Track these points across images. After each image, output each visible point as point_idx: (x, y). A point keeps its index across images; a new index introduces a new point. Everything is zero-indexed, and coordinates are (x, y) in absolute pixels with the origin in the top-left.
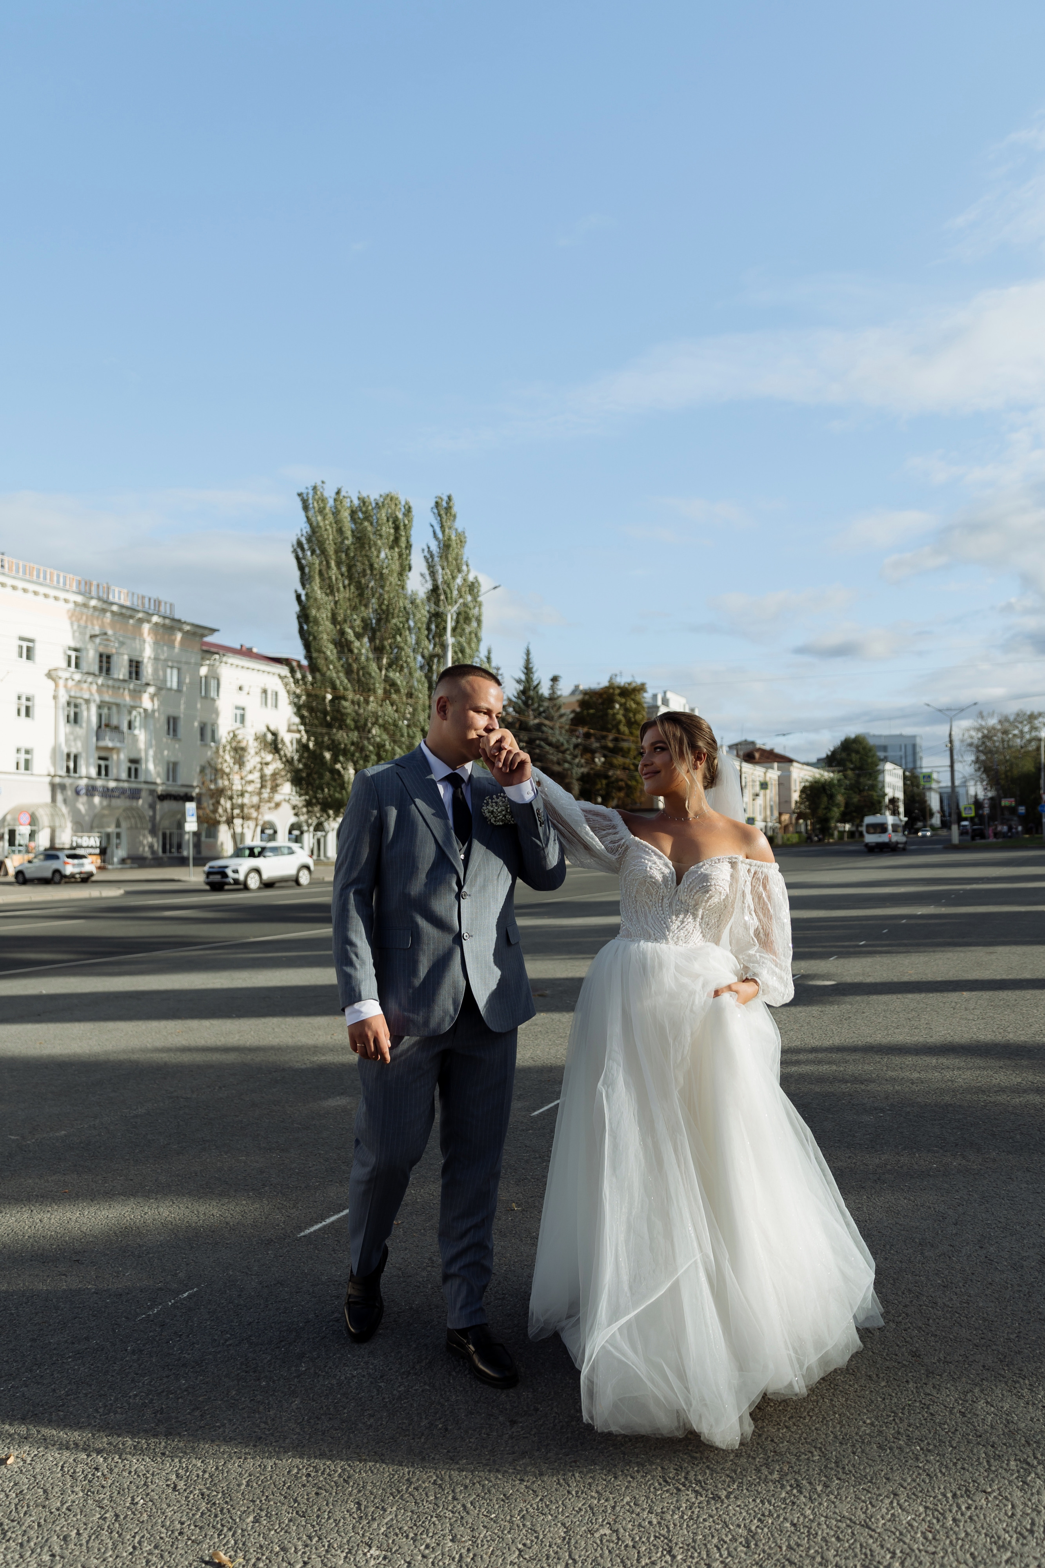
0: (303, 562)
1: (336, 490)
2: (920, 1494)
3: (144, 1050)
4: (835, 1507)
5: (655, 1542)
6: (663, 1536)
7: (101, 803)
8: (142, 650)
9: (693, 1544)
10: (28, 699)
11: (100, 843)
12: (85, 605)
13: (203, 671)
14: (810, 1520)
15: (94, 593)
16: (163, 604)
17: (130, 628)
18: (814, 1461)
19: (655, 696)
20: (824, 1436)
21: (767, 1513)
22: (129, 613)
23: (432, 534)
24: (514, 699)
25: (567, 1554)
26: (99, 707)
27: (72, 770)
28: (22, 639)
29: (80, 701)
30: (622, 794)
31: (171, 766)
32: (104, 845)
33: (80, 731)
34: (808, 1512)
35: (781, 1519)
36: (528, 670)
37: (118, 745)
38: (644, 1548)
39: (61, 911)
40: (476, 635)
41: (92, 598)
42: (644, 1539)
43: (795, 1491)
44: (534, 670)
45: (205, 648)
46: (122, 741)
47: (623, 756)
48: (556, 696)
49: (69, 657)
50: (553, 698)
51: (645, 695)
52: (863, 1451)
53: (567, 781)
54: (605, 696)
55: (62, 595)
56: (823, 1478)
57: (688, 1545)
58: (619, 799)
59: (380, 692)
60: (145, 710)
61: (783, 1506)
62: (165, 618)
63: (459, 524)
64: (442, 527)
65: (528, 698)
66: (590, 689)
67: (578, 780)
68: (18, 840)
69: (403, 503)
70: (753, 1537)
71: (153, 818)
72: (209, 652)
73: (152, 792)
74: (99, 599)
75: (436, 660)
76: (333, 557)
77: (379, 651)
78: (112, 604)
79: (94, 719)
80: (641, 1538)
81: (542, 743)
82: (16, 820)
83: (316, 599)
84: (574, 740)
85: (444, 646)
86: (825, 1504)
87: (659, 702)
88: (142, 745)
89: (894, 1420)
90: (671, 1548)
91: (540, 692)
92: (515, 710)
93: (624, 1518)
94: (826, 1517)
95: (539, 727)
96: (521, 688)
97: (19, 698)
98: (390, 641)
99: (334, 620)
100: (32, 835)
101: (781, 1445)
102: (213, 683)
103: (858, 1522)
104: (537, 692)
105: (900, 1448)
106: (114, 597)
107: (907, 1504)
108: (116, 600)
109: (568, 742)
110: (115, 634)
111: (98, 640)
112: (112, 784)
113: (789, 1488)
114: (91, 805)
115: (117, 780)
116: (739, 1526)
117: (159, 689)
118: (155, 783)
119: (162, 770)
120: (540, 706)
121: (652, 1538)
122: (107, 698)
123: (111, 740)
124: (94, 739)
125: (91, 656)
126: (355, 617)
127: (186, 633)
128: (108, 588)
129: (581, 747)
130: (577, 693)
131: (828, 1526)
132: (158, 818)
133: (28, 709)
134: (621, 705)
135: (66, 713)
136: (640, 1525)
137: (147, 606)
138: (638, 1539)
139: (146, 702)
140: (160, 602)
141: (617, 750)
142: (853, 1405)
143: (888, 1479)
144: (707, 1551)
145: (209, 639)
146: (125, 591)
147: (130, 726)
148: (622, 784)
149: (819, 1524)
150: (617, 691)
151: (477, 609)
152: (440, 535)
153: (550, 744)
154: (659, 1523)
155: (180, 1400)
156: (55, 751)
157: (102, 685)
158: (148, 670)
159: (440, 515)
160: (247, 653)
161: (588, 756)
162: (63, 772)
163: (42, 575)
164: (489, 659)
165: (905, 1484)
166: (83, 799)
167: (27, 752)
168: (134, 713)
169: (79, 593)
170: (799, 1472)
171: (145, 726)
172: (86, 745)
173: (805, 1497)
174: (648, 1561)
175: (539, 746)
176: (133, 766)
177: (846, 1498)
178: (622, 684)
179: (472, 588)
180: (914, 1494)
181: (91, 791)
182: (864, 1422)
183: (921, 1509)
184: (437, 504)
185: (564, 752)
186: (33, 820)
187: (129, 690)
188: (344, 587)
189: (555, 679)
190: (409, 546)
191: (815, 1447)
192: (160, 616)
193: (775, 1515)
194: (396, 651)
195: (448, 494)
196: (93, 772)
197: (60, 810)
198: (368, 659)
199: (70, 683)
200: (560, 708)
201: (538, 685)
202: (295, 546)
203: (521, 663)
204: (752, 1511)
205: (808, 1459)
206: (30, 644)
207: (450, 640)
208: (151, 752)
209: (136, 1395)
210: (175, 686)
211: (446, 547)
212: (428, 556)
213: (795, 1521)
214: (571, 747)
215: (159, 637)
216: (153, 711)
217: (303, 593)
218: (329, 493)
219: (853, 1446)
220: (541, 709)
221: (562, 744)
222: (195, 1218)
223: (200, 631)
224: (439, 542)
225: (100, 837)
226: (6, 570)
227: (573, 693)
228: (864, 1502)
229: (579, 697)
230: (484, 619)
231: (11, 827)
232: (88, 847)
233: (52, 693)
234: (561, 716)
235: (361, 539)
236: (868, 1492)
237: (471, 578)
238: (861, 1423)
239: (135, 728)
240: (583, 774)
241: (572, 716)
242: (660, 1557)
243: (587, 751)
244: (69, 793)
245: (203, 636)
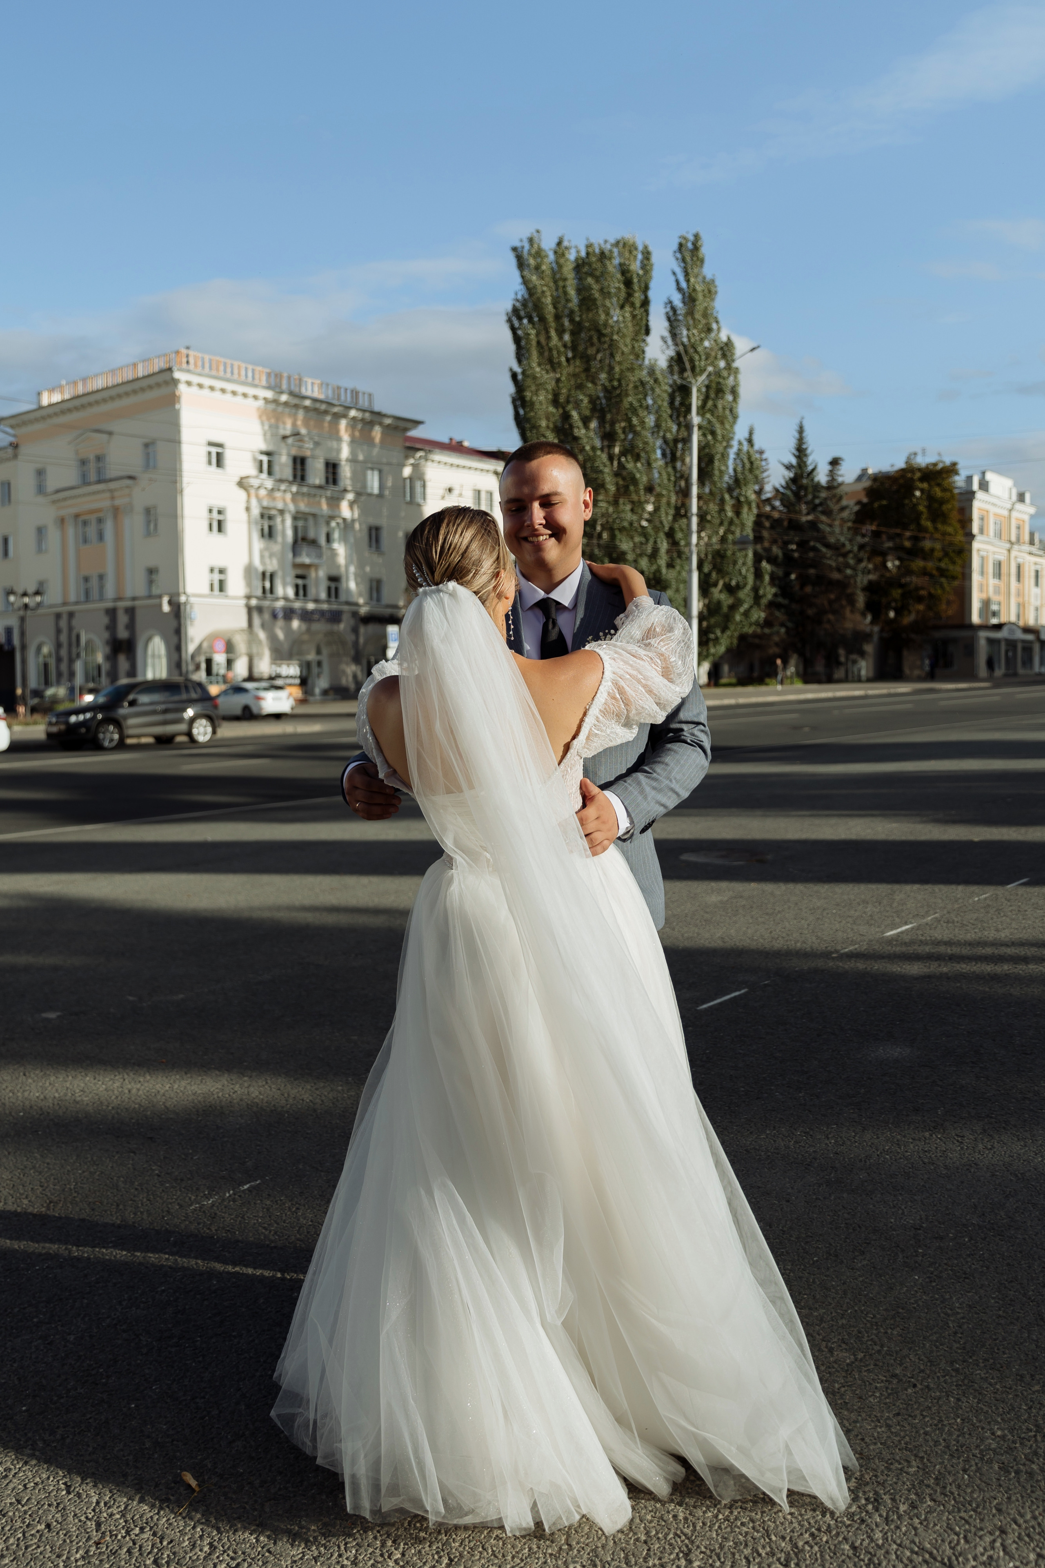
0: (520, 332)
1: (556, 240)
2: (1037, 1537)
3: (290, 908)
4: (916, 1535)
5: (673, 1541)
6: (685, 1535)
7: (300, 627)
8: (339, 451)
9: (718, 1551)
10: (220, 512)
11: (301, 672)
12: (275, 401)
13: (407, 471)
14: (877, 1545)
15: (284, 386)
16: (360, 395)
17: (326, 425)
18: (907, 1473)
19: (969, 479)
20: (931, 1444)
21: (824, 1528)
22: (323, 407)
23: (674, 285)
24: (781, 490)
25: (564, 1538)
26: (295, 518)
27: (269, 592)
28: (211, 444)
29: (273, 512)
30: (921, 607)
31: (374, 584)
32: (304, 674)
33: (276, 548)
34: (878, 1535)
35: (840, 1539)
36: (801, 451)
37: (316, 561)
38: (657, 1546)
39: (249, 749)
40: (731, 410)
41: (282, 392)
42: (660, 1535)
43: (870, 1507)
44: (808, 451)
45: (408, 444)
46: (320, 556)
47: (925, 559)
48: (835, 484)
49: (261, 462)
50: (832, 486)
51: (957, 478)
52: (978, 1470)
53: (849, 591)
54: (901, 481)
55: (251, 391)
56: (913, 1497)
57: (712, 1551)
58: (918, 612)
59: (612, 488)
60: (344, 520)
61: (848, 1522)
62: (364, 411)
63: (708, 271)
64: (687, 274)
65: (801, 487)
66: (880, 472)
67: (864, 589)
68: (215, 669)
69: (640, 248)
70: (796, 1554)
71: (356, 643)
72: (413, 447)
73: (355, 614)
74: (291, 394)
75: (680, 446)
76: (553, 324)
77: (609, 437)
78: (305, 398)
79: (289, 533)
80: (657, 1533)
81: (819, 546)
82: (211, 647)
83: (535, 378)
84: (859, 539)
85: (689, 427)
86: (904, 1529)
87: (975, 486)
88: (341, 560)
89: (1035, 1436)
90: (690, 1550)
91: (816, 479)
92: (782, 504)
93: (646, 1507)
94: (900, 1545)
95: (813, 525)
96: (792, 475)
97: (210, 511)
98: (623, 424)
99: (555, 402)
100: (230, 663)
101: (872, 1447)
102: (418, 485)
103: (939, 1559)
104: (812, 480)
105: (1031, 1474)
106: (306, 389)
107: (1015, 1545)
108: (309, 393)
109: (850, 541)
110: (309, 433)
111: (290, 441)
112: (311, 606)
113: (863, 1502)
114: (288, 631)
115: (316, 601)
116: (783, 1538)
117: (358, 494)
118: (356, 604)
119: (364, 588)
120: (815, 497)
121: (671, 1536)
122: (303, 507)
123: (308, 555)
124: (290, 555)
125: (284, 459)
126: (581, 397)
127: (387, 429)
128: (300, 380)
129: (868, 548)
130: (865, 479)
131: (897, 1557)
132: (361, 640)
133: (220, 523)
134: (922, 491)
135: (260, 527)
136: (662, 1518)
137: (343, 398)
138: (654, 1533)
139: (345, 511)
140: (357, 393)
141: (915, 552)
142: (985, 1409)
143: (999, 1510)
144: (733, 1562)
145: (414, 433)
146: (318, 382)
147: (329, 539)
148: (923, 593)
149: (887, 1552)
150: (918, 475)
151: (732, 378)
152: (684, 285)
153: (828, 546)
154: (686, 1519)
155: (206, 1303)
156: (249, 570)
157: (297, 493)
158: (346, 472)
159: (684, 260)
160: (456, 448)
161: (878, 560)
162: (259, 592)
163: (229, 370)
164: (750, 441)
165: (1021, 1521)
166: (280, 623)
167: (221, 571)
168: (333, 524)
169: (269, 388)
170: (883, 1484)
171: (344, 539)
172: (282, 562)
173: (880, 1516)
174: (657, 1562)
175: (814, 549)
176: (333, 585)
177: (935, 1525)
178: (923, 465)
179: (726, 350)
180: (1028, 1536)
181: (289, 614)
182: (993, 1434)
183: (1032, 1556)
184: (681, 245)
185: (845, 555)
186: (230, 648)
187: (327, 498)
188: (568, 360)
189: (835, 462)
190: (646, 303)
191: (916, 1456)
192: (358, 410)
193: (834, 1532)
194: (630, 436)
195: (694, 232)
196: (290, 592)
197: (257, 636)
198: (593, 448)
199: (263, 492)
200: (840, 498)
201: (813, 470)
202: (511, 314)
203: (792, 443)
204: (806, 1523)
205: (901, 1469)
206: (220, 450)
207: (696, 419)
208: (352, 569)
209: (163, 1291)
210: (376, 491)
211: (690, 299)
212: (671, 314)
213: (857, 1544)
214: (856, 549)
215: (357, 434)
216: (353, 521)
217: (518, 370)
218: (548, 244)
219: (967, 1461)
220: (817, 501)
221: (844, 545)
222: (283, 1102)
223: (402, 424)
224: (684, 294)
225: (301, 666)
226: (192, 366)
227: (859, 479)
228: (957, 1534)
229: (866, 483)
230: (742, 391)
231: (208, 655)
232: (287, 677)
233: (243, 505)
234: (843, 509)
235: (587, 302)
236: (967, 1522)
237: (723, 337)
238: (988, 1434)
239: (334, 540)
240: (870, 582)
241: (856, 508)
242: (673, 1560)
243: (878, 553)
244: (267, 616)
245: (406, 430)
